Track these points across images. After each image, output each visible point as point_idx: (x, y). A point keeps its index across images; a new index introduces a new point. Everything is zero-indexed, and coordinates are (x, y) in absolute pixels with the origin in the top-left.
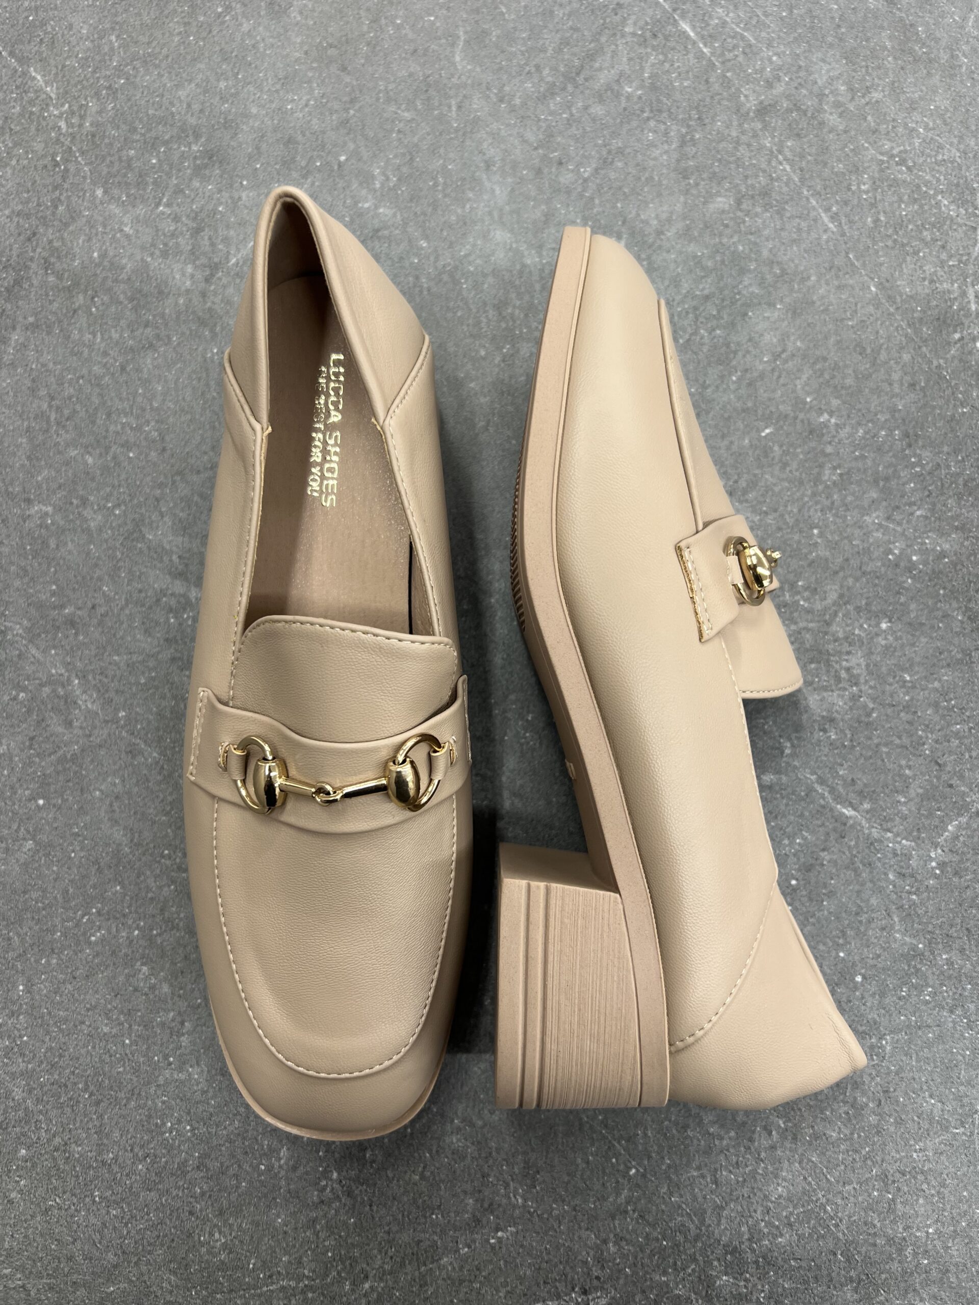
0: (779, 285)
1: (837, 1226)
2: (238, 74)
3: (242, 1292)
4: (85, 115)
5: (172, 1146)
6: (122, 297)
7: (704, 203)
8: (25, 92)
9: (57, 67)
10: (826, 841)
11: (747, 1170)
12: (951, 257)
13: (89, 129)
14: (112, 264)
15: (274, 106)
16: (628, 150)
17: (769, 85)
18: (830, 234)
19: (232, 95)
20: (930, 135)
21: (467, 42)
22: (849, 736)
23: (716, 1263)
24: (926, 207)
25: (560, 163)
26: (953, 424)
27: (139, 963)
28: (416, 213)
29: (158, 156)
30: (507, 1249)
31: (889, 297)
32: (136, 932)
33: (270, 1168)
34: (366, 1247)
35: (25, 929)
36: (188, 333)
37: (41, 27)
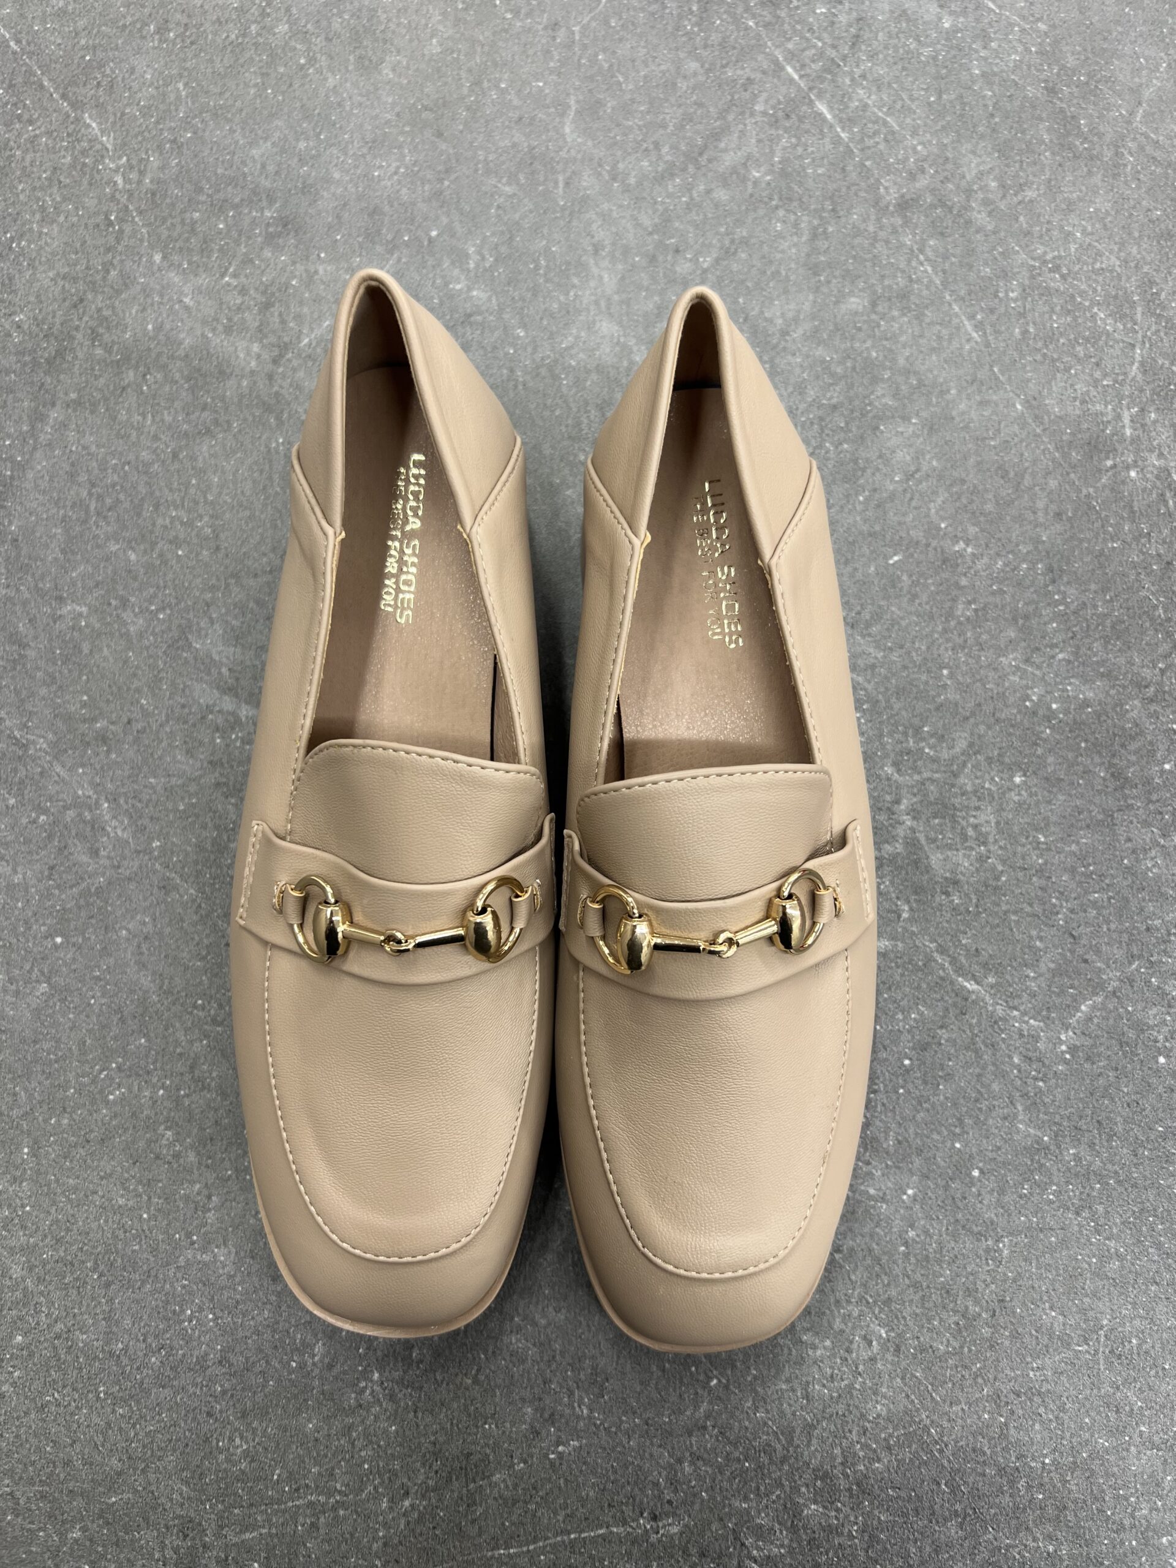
0: (915, 397)
1: (941, 1451)
2: (320, 134)
3: (263, 1507)
4: (145, 170)
5: (191, 1337)
6: (177, 376)
7: (837, 303)
8: (77, 140)
9: (115, 115)
10: (945, 1017)
11: (843, 1384)
12: (1105, 375)
13: (149, 186)
14: (168, 338)
15: (359, 172)
16: (753, 241)
17: (912, 176)
18: (973, 344)
19: (313, 157)
20: (1088, 240)
21: (578, 112)
22: (974, 901)
23: (803, 1489)
24: (1080, 320)
25: (677, 251)
26: (1102, 559)
27: (162, 1127)
28: (513, 298)
29: (226, 220)
30: (569, 1466)
31: (1036, 417)
32: (161, 1092)
33: (302, 1366)
34: (409, 1459)
35: (34, 1084)
36: (251, 419)
37: (99, 69)
